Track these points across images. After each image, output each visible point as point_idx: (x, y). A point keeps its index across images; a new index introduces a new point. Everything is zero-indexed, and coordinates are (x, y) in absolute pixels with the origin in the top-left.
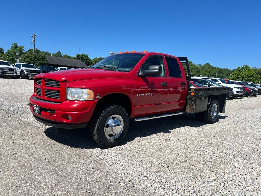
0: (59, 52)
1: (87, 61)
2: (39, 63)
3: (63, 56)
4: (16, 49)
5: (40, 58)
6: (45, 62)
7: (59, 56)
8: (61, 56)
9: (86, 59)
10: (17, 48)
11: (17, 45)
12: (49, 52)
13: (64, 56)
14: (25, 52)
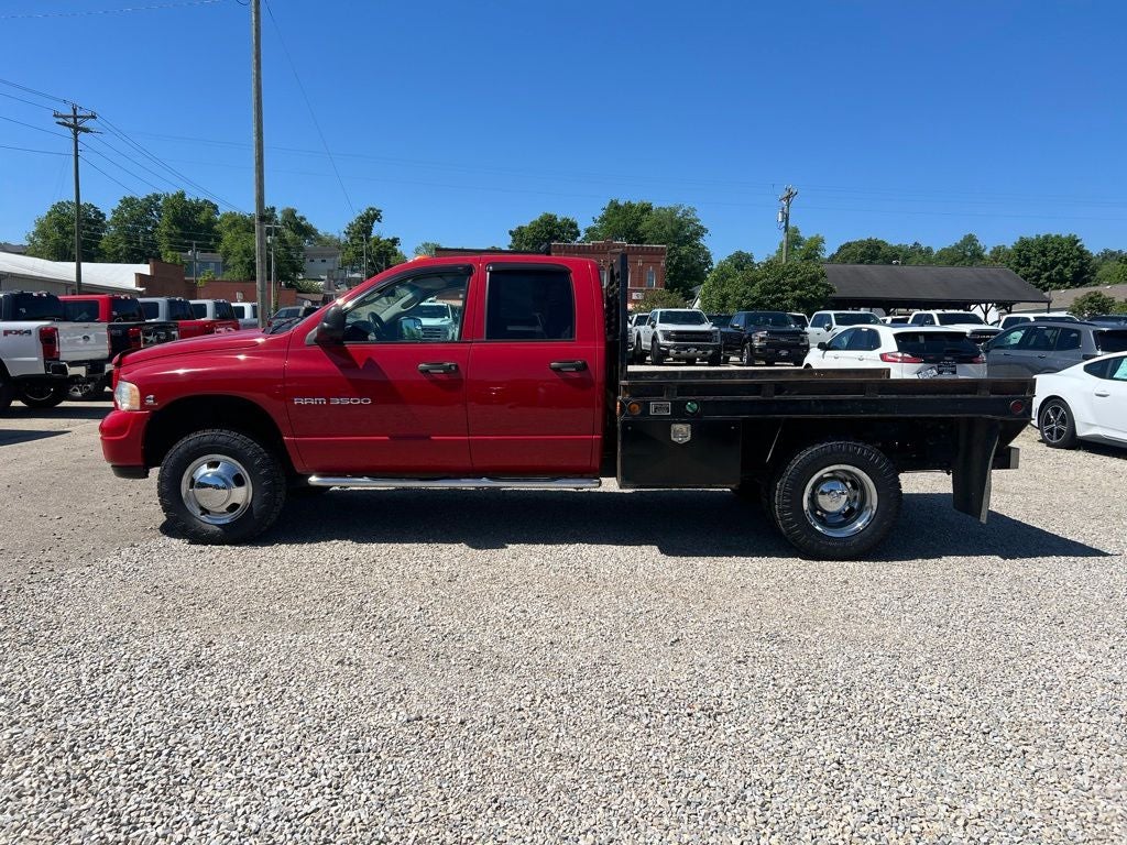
0: (970, 240)
1: (1066, 266)
2: (794, 299)
3: (987, 253)
4: (794, 249)
5: (799, 278)
6: (815, 294)
7: (966, 256)
8: (977, 255)
9: (1065, 259)
10: (799, 244)
11: (801, 235)
12: (924, 246)
13: (991, 252)
14: (827, 256)
